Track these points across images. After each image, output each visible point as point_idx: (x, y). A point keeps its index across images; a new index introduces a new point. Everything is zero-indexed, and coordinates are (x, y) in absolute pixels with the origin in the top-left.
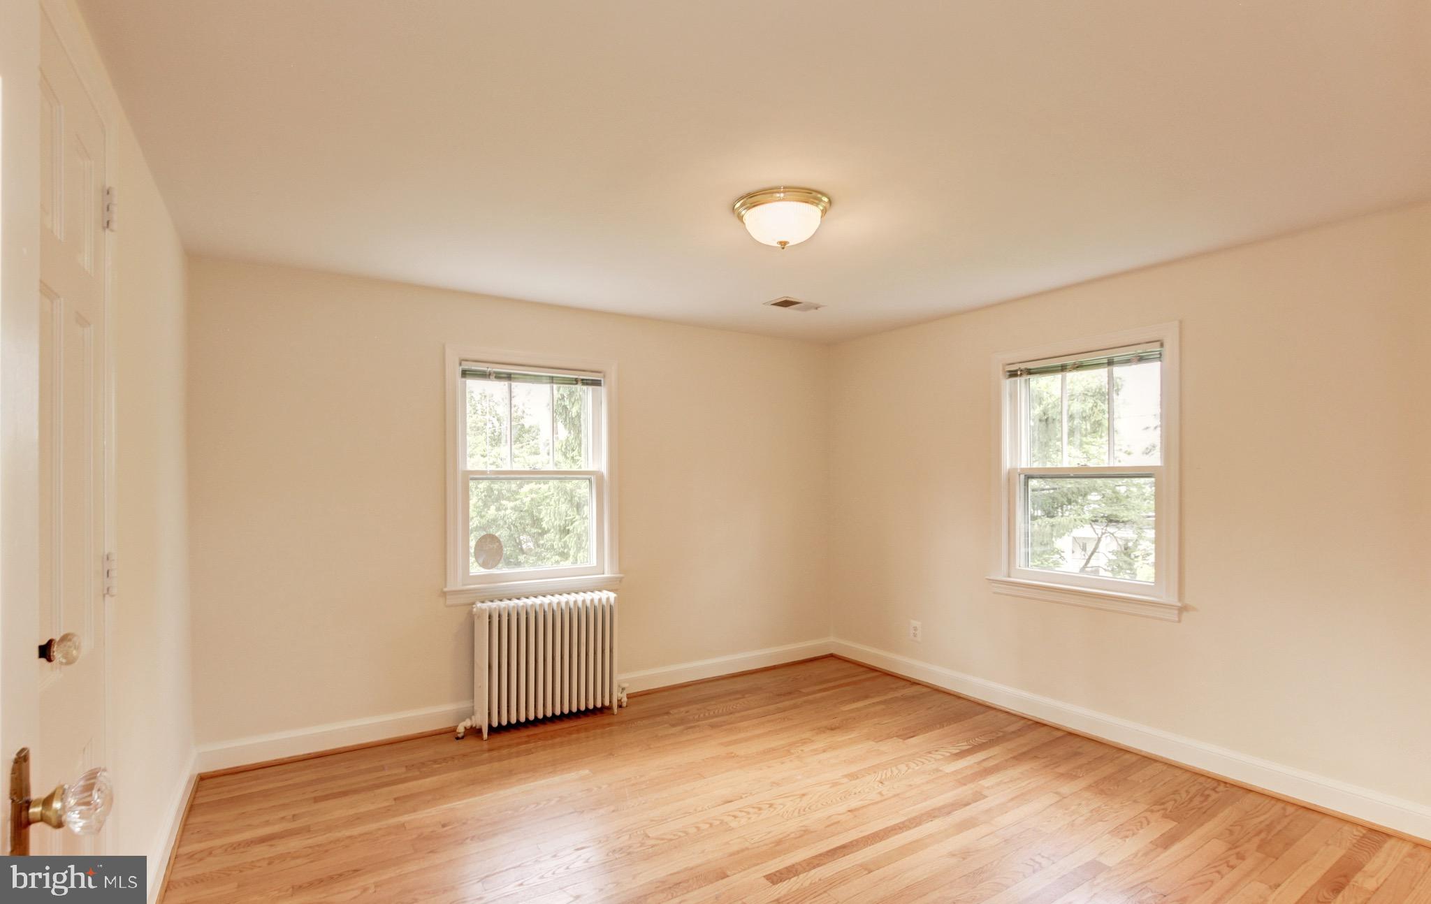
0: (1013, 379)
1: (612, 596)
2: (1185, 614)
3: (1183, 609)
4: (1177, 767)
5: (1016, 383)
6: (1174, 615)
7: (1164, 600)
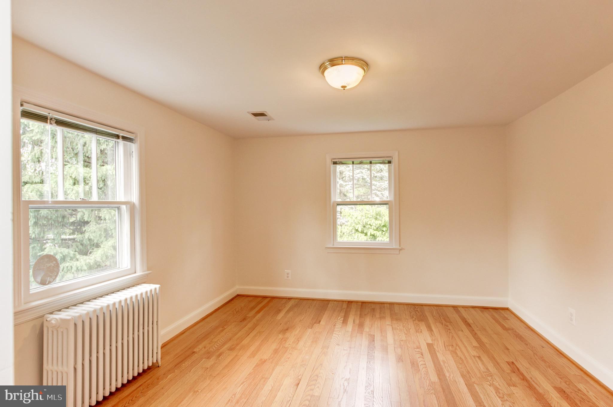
0: (334, 165)
1: (157, 286)
2: (401, 251)
3: (400, 250)
4: (400, 304)
5: (336, 167)
6: (397, 252)
7: (394, 247)
